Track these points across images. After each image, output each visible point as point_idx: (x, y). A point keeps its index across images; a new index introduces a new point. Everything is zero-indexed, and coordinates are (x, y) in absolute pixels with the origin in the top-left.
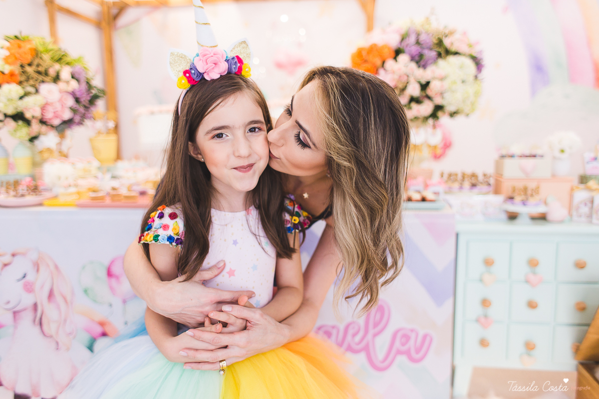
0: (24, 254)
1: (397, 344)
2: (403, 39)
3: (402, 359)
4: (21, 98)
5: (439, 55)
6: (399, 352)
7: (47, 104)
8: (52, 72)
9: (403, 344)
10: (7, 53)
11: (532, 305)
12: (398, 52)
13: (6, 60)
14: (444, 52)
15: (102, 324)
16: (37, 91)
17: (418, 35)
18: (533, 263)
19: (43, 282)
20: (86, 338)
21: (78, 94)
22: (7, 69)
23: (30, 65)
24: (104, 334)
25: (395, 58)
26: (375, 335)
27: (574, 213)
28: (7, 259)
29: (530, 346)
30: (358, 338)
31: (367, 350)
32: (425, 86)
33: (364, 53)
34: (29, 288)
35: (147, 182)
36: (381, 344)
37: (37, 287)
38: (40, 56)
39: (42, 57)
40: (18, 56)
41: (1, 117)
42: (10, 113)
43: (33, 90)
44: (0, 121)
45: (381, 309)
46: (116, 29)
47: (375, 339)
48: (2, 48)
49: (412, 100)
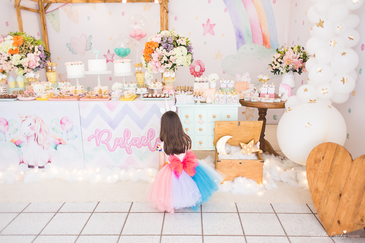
0: (30, 117)
2: (162, 40)
4: (21, 59)
5: (174, 46)
7: (30, 61)
8: (31, 48)
10: (12, 42)
11: (200, 130)
12: (160, 45)
13: (13, 44)
14: (176, 45)
15: (59, 140)
16: (26, 56)
17: (168, 38)
18: (200, 116)
19: (37, 126)
20: (54, 145)
21: (41, 57)
22: (14, 48)
23: (22, 46)
24: (60, 143)
25: (159, 47)
27: (215, 101)
28: (24, 118)
29: (201, 143)
30: (145, 142)
31: (148, 145)
32: (169, 58)
33: (149, 45)
34: (32, 129)
35: (72, 91)
37: (35, 128)
38: (25, 42)
39: (26, 42)
40: (18, 43)
41: (13, 66)
42: (16, 65)
43: (24, 56)
44: (12, 68)
45: (152, 131)
46: (46, 13)
47: (151, 141)
48: (11, 40)
49: (165, 62)
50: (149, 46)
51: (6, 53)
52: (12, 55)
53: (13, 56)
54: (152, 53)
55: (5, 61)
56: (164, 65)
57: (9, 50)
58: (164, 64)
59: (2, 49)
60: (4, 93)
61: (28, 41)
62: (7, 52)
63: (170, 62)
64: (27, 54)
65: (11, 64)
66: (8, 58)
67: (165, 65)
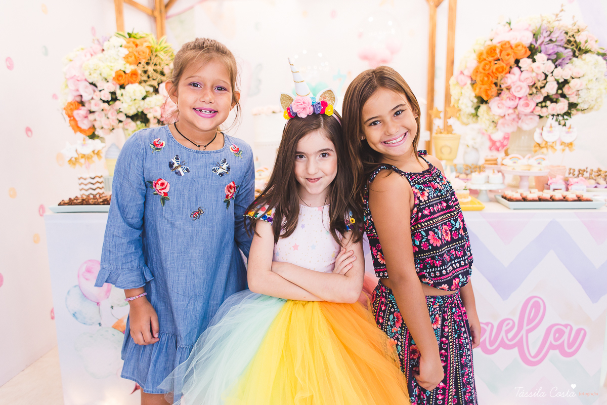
1: (551, 338)
2: (536, 38)
3: (555, 353)
4: (144, 99)
5: (574, 52)
6: (552, 347)
7: (165, 103)
8: (168, 70)
9: (556, 340)
10: (125, 52)
12: (532, 52)
13: (126, 58)
14: (579, 50)
16: (156, 91)
17: (549, 32)
22: (129, 69)
23: (148, 64)
25: (530, 57)
26: (528, 331)
30: (510, 335)
31: (520, 345)
32: (562, 84)
36: (535, 339)
38: (154, 54)
39: (156, 56)
40: (137, 54)
41: (123, 118)
42: (131, 113)
43: (151, 89)
44: (120, 121)
45: (536, 306)
46: (167, 18)
47: (530, 335)
48: (121, 46)
49: (547, 98)
50: (498, 56)
51: (108, 82)
52: (122, 87)
53: (124, 88)
54: (508, 75)
55: (104, 102)
56: (542, 107)
57: (117, 72)
58: (544, 104)
59: (98, 72)
60: (98, 191)
61: (162, 53)
62: (110, 79)
63: (562, 99)
64: (159, 84)
65: (119, 112)
66: (113, 93)
67: (546, 106)
